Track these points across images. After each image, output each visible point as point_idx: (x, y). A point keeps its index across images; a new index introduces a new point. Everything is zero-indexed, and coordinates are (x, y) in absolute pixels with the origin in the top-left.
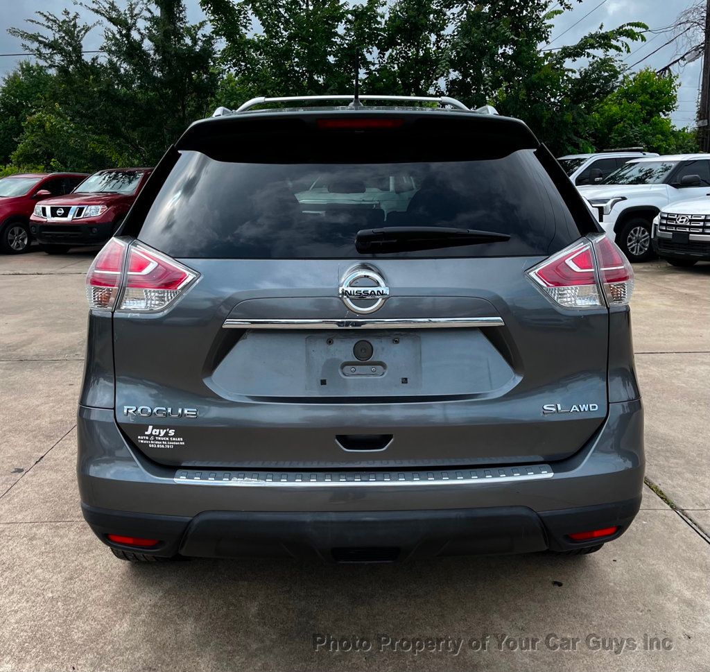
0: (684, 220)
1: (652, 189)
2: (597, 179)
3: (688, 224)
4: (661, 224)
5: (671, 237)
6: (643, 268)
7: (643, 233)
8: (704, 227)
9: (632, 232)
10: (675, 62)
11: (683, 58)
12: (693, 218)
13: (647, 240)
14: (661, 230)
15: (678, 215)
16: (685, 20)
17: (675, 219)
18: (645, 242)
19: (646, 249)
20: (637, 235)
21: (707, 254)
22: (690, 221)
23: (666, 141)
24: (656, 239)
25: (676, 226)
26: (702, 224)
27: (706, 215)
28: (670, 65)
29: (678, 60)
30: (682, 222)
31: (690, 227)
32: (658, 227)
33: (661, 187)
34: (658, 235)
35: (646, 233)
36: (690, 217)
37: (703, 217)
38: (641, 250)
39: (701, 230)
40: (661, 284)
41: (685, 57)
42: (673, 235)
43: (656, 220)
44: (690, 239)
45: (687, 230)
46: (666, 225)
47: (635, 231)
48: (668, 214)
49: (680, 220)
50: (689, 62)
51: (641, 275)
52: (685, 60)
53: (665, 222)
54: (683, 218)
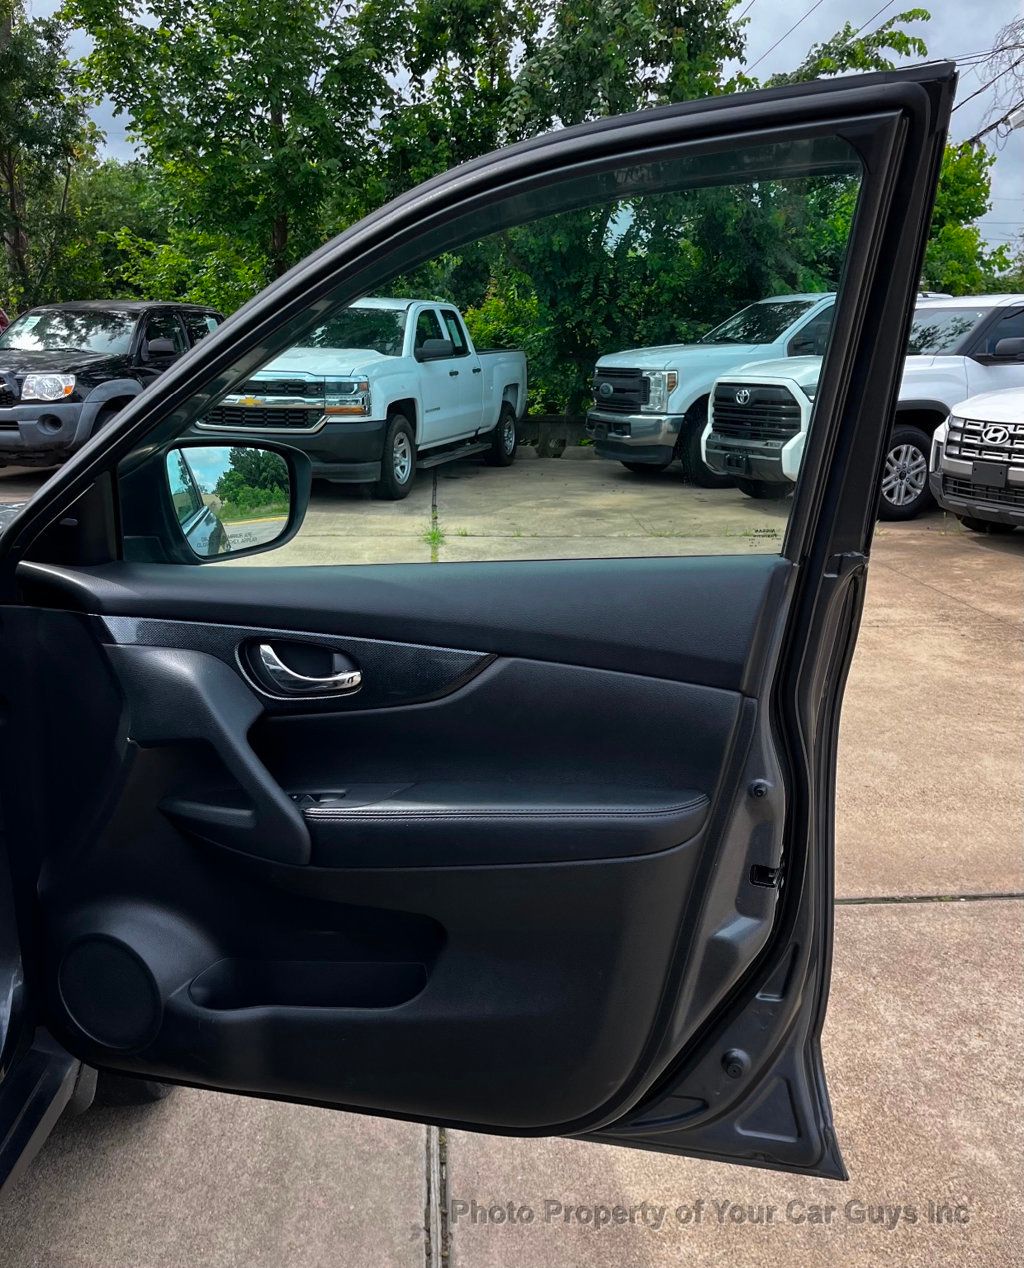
0: (1000, 435)
1: (936, 366)
3: (1007, 445)
4: (950, 442)
5: (970, 473)
6: (909, 538)
7: (914, 458)
9: (891, 455)
10: (991, 128)
11: (1004, 120)
12: (1019, 432)
13: (922, 472)
14: (950, 455)
15: (986, 423)
16: (1010, 42)
17: (979, 433)
18: (917, 476)
19: (919, 492)
20: (901, 463)
22: (1012, 437)
23: (967, 274)
24: (939, 475)
25: (981, 449)
28: (981, 134)
29: (995, 126)
30: (994, 439)
31: (1010, 452)
32: (943, 448)
33: (955, 361)
34: (943, 465)
35: (921, 459)
36: (1011, 428)
38: (908, 493)
40: (945, 586)
41: (1010, 117)
42: (974, 468)
43: (941, 433)
44: (1010, 477)
45: (1005, 457)
46: (961, 445)
47: (897, 455)
48: (966, 420)
49: (991, 435)
50: (1017, 126)
51: (904, 555)
52: (1009, 123)
53: (957, 438)
54: (996, 431)
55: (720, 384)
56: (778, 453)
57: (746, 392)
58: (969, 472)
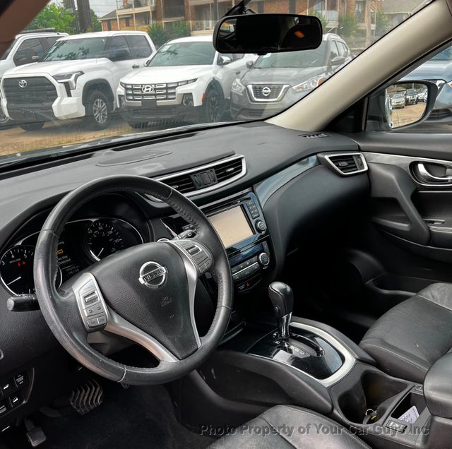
0: (150, 89)
2: (34, 57)
3: (154, 92)
4: (127, 94)
7: (102, 104)
8: (167, 94)
12: (157, 87)
14: (128, 100)
15: (142, 85)
17: (140, 89)
18: (104, 111)
21: (173, 116)
22: (155, 89)
24: (123, 108)
25: (143, 95)
26: (164, 91)
27: (167, 84)
30: (148, 91)
31: (155, 95)
32: (124, 97)
33: (103, 60)
34: (125, 104)
36: (153, 86)
37: (165, 86)
39: (165, 97)
42: (142, 103)
43: (121, 91)
44: (158, 104)
45: (154, 98)
46: (133, 95)
47: (97, 103)
48: (132, 85)
49: (146, 89)
53: (130, 92)
54: (148, 88)
55: (5, 79)
56: (51, 108)
57: (24, 81)
58: (140, 105)
